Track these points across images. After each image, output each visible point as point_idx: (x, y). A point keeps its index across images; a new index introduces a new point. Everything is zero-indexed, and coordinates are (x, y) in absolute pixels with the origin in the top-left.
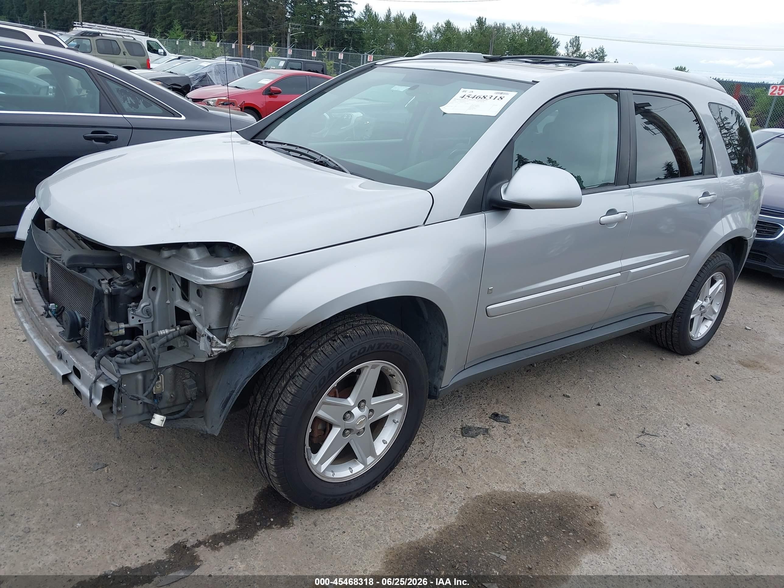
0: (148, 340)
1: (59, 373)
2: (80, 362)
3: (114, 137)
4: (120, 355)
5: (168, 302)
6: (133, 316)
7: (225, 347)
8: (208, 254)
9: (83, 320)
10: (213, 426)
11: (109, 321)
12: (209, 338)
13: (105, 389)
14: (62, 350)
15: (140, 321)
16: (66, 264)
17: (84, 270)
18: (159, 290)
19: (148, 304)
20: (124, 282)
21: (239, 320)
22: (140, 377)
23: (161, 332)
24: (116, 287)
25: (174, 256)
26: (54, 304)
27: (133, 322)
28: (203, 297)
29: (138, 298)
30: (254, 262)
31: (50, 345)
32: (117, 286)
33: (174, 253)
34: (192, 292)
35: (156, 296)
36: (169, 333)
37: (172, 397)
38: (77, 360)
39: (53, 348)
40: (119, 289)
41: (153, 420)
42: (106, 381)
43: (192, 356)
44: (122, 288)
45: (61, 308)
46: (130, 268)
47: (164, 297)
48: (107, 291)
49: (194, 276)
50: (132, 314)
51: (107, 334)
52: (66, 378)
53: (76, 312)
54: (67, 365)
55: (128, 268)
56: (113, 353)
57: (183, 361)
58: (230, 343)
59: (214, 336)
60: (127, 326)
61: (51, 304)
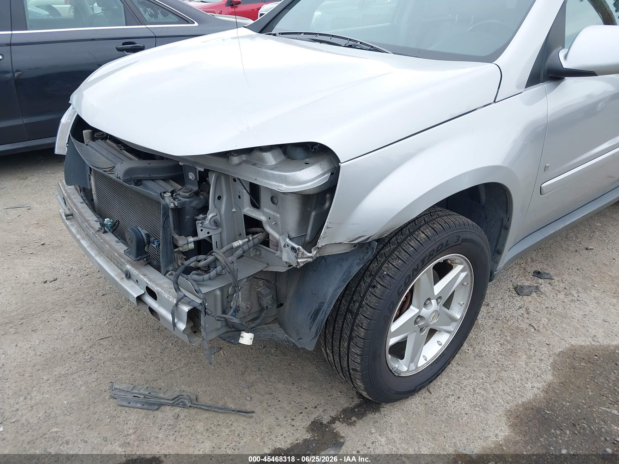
0: (224, 253)
1: (132, 295)
2: (153, 282)
3: (140, 46)
4: (194, 272)
5: (234, 210)
6: (202, 228)
7: (311, 257)
8: (283, 157)
9: (148, 236)
10: (301, 338)
11: (176, 236)
12: (293, 248)
13: (189, 312)
14: (131, 269)
15: (208, 233)
16: (121, 178)
17: (140, 183)
18: (224, 199)
19: (215, 214)
20: (189, 193)
21: (328, 228)
22: (218, 293)
23: (236, 244)
24: (180, 200)
25: (245, 162)
26: (108, 219)
27: (202, 235)
28: (278, 204)
29: (205, 209)
30: (341, 162)
31: (114, 263)
32: (182, 199)
33: (245, 159)
34: (265, 198)
35: (221, 205)
36: (244, 244)
37: (248, 307)
38: (150, 280)
39: (118, 266)
40: (184, 201)
41: (241, 339)
42: (188, 303)
43: (266, 265)
44: (187, 200)
45: (116, 222)
46: (193, 178)
47: (229, 206)
48: (172, 205)
49: (274, 183)
50: (200, 227)
51: (176, 250)
52: (139, 299)
53: (140, 229)
54: (139, 285)
55: (191, 177)
56: (187, 271)
57: (258, 271)
58: (315, 252)
59: (300, 247)
60: (196, 239)
61: (106, 220)
